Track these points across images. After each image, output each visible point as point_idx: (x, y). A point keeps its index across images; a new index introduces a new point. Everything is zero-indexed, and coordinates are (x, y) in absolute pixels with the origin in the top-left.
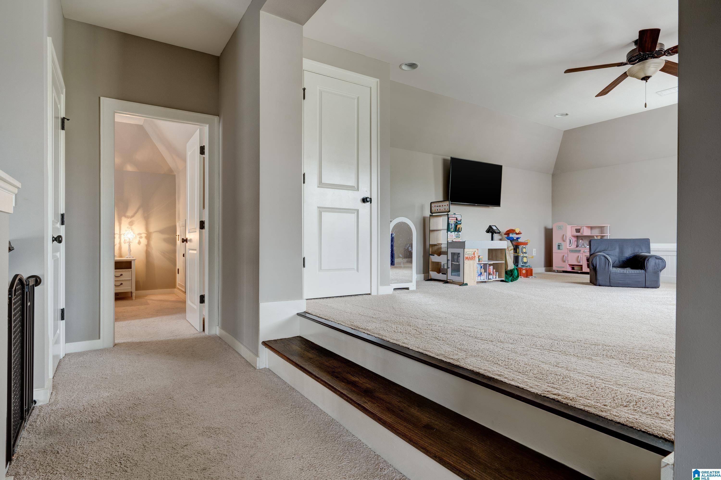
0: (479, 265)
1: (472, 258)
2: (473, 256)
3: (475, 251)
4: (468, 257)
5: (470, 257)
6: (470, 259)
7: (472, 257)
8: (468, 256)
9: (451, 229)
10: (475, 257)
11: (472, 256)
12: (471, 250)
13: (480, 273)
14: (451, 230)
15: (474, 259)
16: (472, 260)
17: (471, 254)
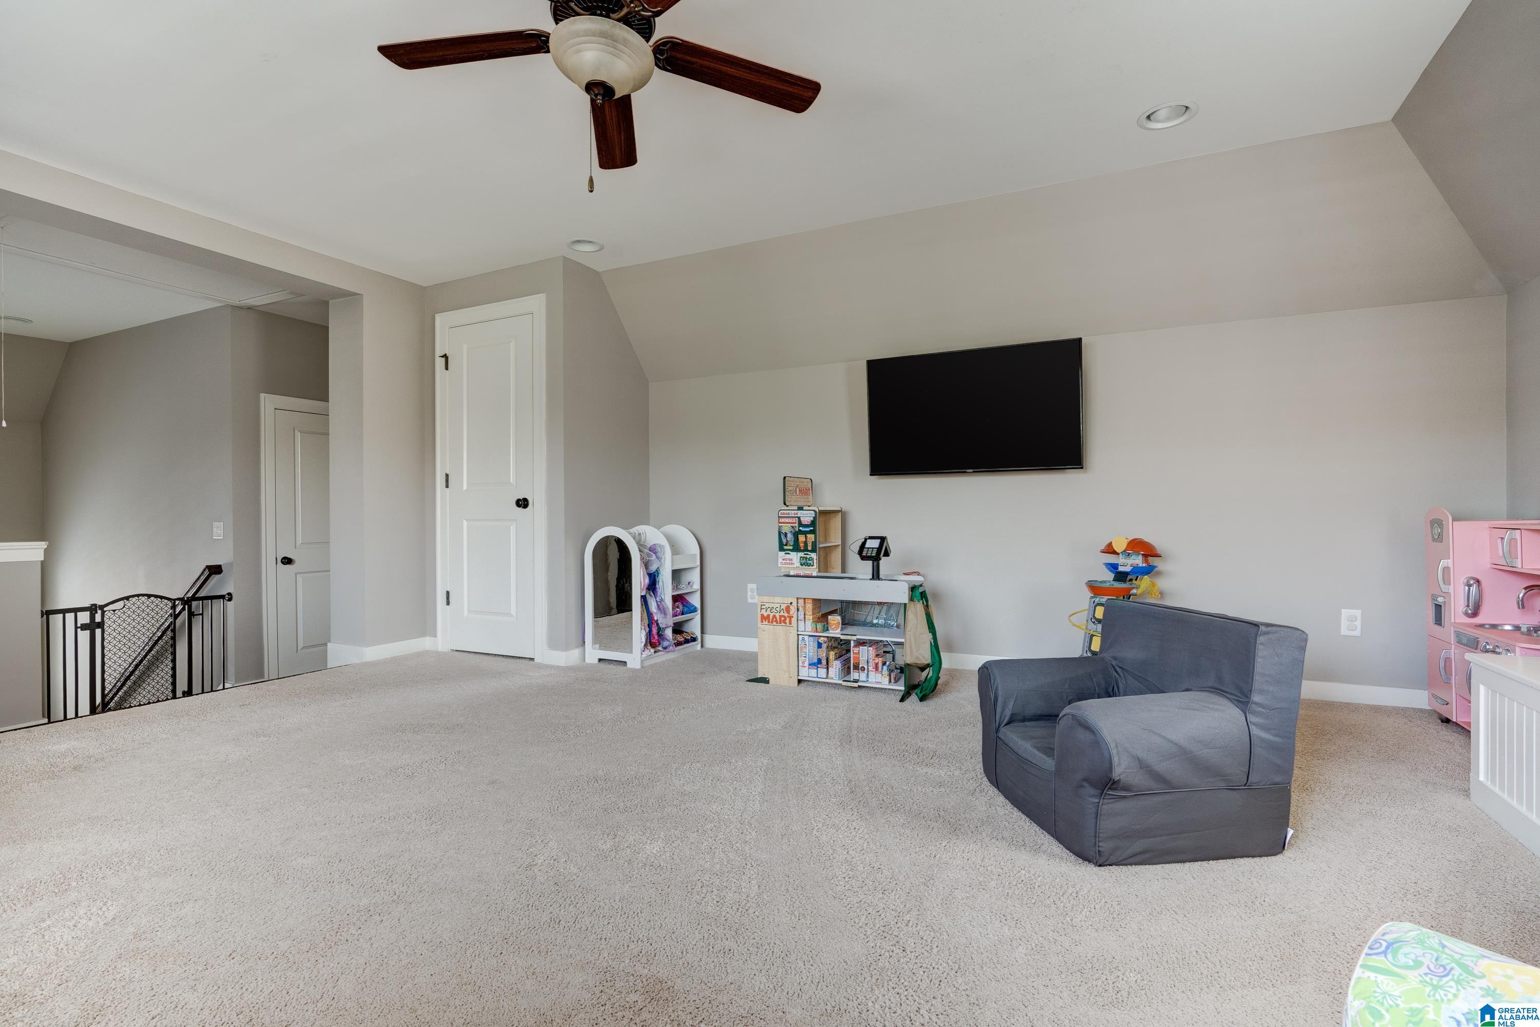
0: (811, 638)
1: (783, 619)
2: (786, 615)
3: (791, 603)
4: (769, 615)
5: (774, 616)
6: (776, 621)
7: (781, 616)
8: (769, 612)
9: (786, 545)
10: (791, 617)
11: (782, 613)
12: (778, 599)
13: (815, 661)
14: (785, 547)
15: (787, 621)
16: (783, 624)
17: (778, 609)
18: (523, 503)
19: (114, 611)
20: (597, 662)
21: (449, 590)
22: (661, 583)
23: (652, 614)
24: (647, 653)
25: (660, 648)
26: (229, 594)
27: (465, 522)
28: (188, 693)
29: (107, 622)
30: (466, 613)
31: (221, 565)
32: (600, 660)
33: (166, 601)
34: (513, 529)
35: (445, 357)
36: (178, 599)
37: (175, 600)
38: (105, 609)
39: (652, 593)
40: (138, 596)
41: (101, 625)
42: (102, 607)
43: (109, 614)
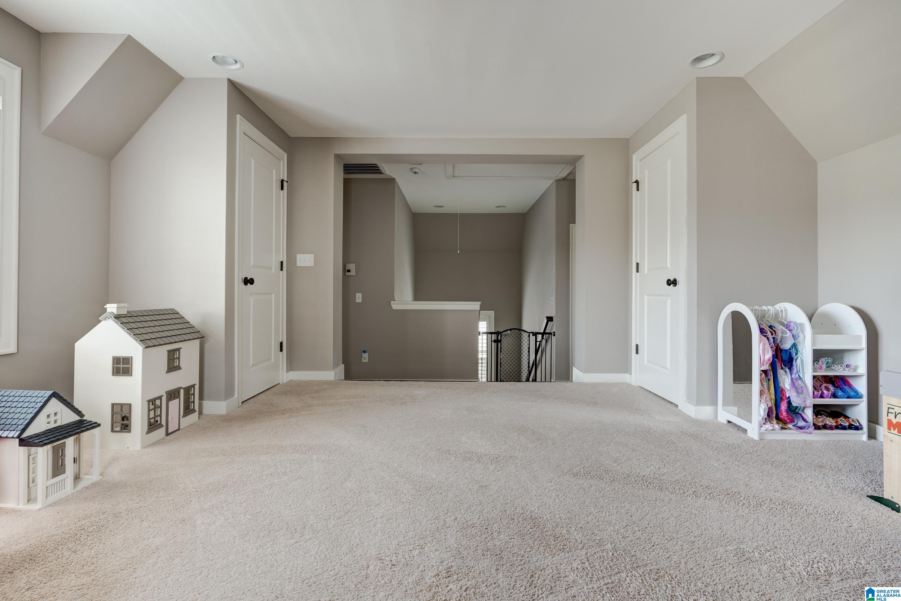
18: (672, 283)
19: (505, 335)
20: (725, 422)
21: (638, 343)
22: (799, 361)
23: (782, 390)
24: (768, 426)
25: (790, 426)
26: (554, 332)
27: (646, 297)
28: (535, 380)
29: (503, 341)
30: (646, 362)
31: (552, 317)
32: (729, 422)
33: (526, 333)
34: (669, 302)
35: (637, 182)
36: (531, 333)
37: (529, 333)
38: (502, 334)
39: (788, 371)
40: (515, 329)
41: (500, 341)
42: (501, 333)
43: (503, 337)
